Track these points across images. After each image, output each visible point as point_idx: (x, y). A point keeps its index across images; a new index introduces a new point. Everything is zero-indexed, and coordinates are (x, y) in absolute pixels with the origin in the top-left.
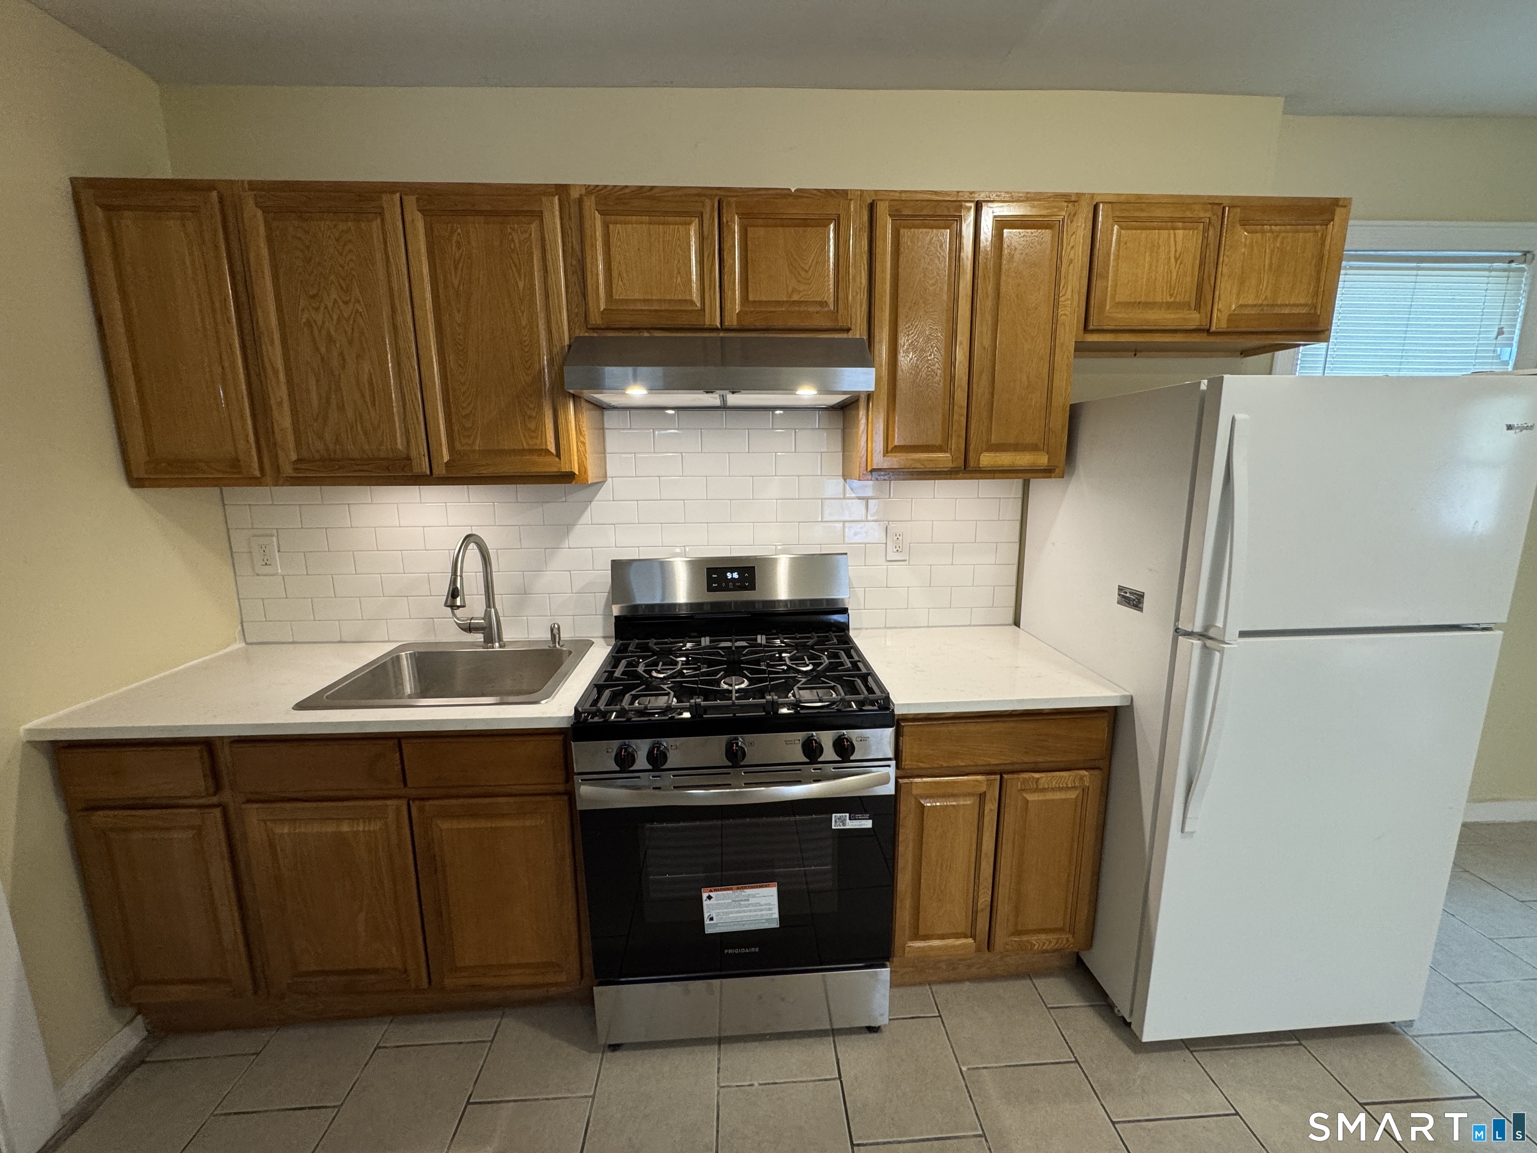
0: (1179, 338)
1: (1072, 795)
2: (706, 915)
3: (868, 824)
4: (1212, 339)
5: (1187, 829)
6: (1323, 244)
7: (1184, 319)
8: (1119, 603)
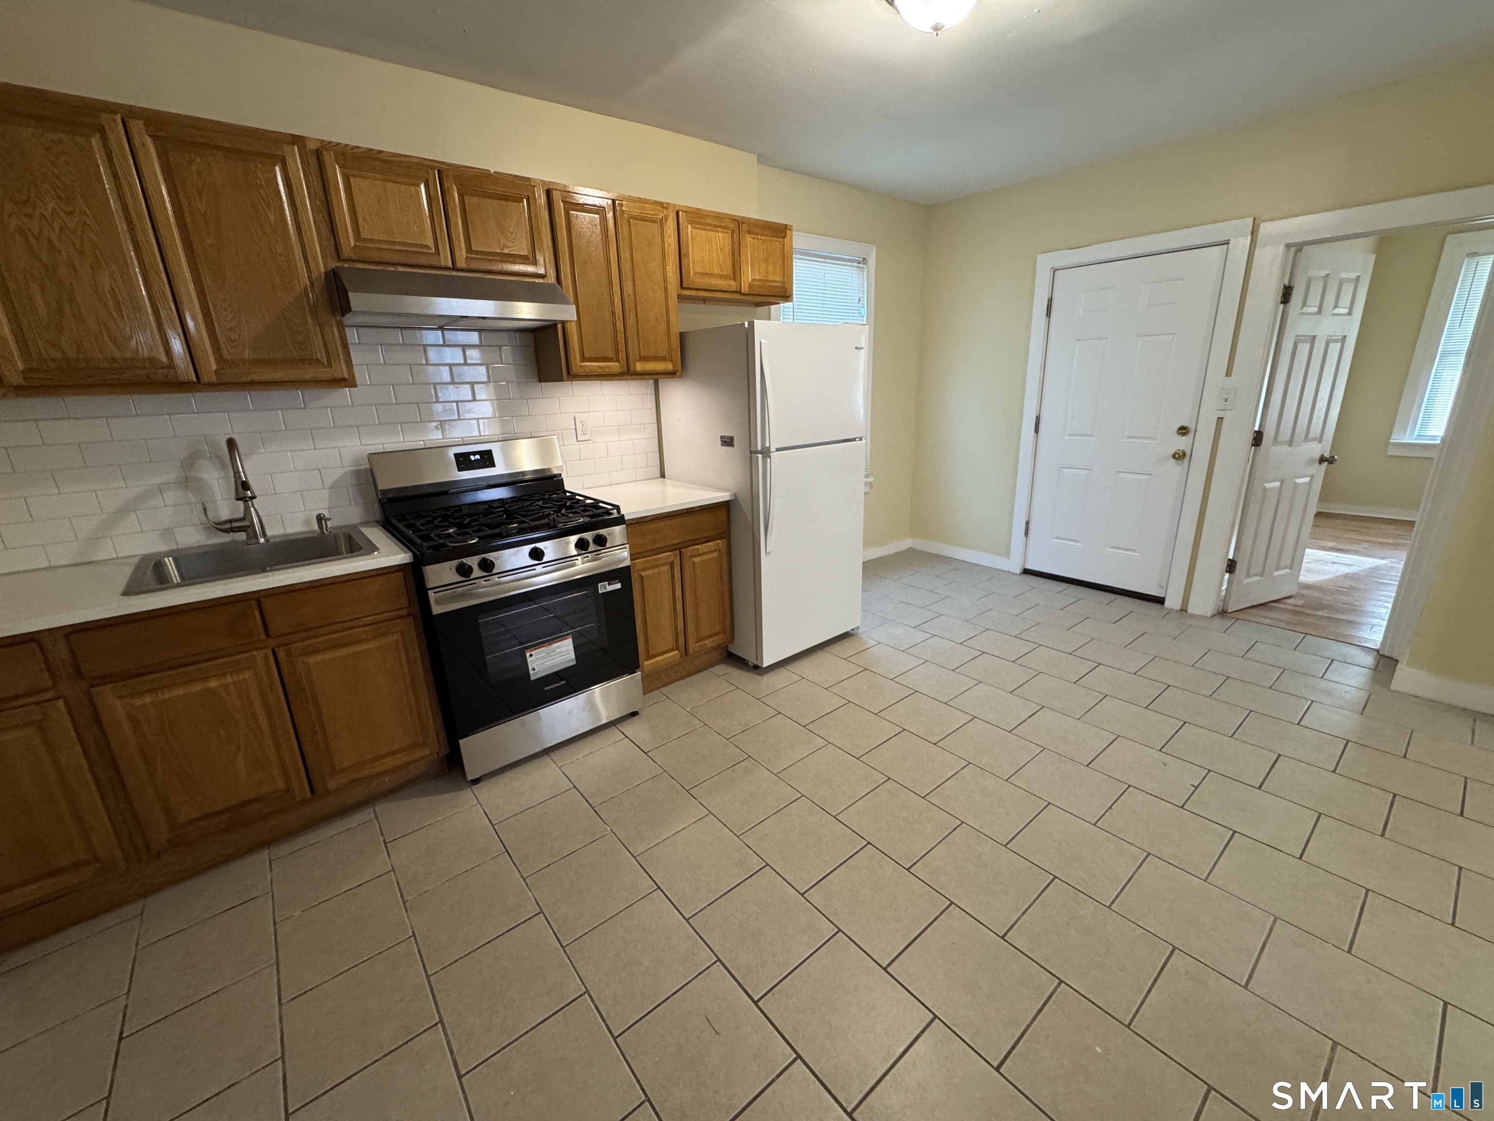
0: (727, 296)
1: (715, 555)
2: (530, 668)
3: (618, 586)
4: (743, 297)
5: (767, 551)
6: (783, 248)
7: (729, 285)
8: (722, 445)
